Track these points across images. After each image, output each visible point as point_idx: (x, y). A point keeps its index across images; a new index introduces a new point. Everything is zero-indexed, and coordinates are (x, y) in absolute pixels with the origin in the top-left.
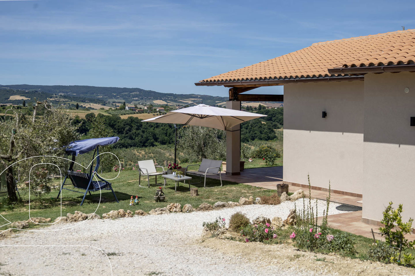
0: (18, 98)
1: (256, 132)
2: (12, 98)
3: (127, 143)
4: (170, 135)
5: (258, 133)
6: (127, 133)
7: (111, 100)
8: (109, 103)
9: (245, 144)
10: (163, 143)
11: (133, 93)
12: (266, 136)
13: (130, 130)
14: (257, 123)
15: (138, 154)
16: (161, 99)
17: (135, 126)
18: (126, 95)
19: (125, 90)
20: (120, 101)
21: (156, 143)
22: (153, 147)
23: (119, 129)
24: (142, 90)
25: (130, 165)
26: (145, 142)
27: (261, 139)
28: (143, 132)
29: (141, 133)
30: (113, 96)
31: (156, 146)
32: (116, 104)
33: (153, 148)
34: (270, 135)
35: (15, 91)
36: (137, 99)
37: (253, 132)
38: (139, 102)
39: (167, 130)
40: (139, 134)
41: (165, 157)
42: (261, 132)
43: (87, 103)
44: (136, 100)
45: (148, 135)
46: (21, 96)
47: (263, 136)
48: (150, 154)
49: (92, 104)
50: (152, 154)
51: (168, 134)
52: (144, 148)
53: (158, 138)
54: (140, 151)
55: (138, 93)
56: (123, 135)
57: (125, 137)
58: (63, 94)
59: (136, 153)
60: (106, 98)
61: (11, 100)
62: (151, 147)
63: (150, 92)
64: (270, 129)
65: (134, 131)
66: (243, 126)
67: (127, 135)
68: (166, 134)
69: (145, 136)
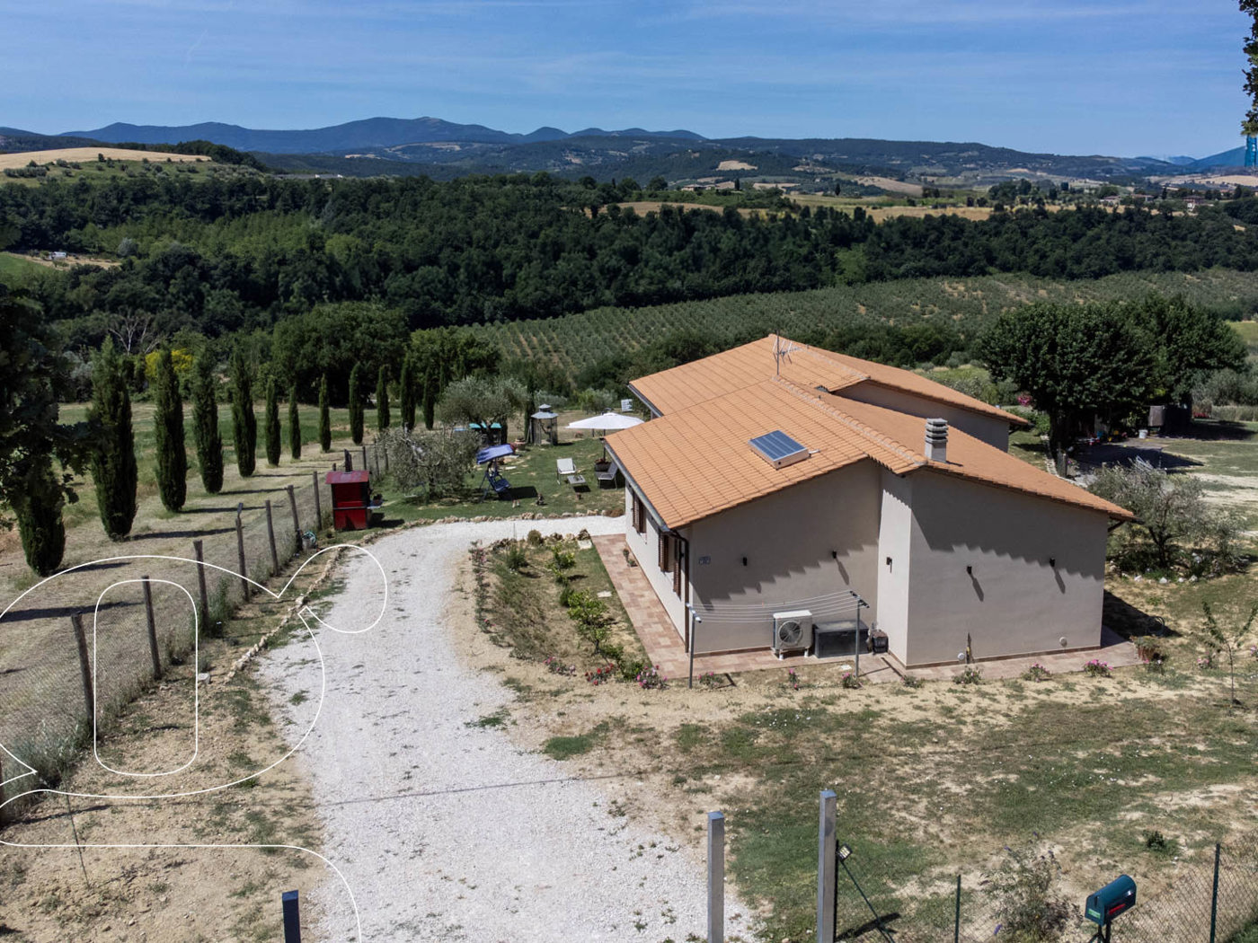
0: (735, 165)
1: (1217, 249)
2: (726, 165)
3: (931, 268)
4: (1022, 251)
5: (1222, 252)
6: (932, 247)
7: (916, 170)
8: (913, 175)
9: (1189, 277)
10: (1005, 268)
11: (965, 155)
12: (1241, 258)
13: (938, 241)
14: (1223, 229)
15: (950, 290)
16: (1024, 167)
17: (948, 233)
18: (949, 158)
19: (949, 146)
20: (937, 171)
21: (991, 269)
22: (984, 276)
23: (915, 238)
24: (986, 147)
25: (932, 312)
26: (967, 267)
27: (1227, 265)
28: (966, 245)
29: (961, 248)
30: (924, 160)
31: (991, 274)
32: (925, 180)
33: (984, 279)
34: (1249, 257)
35: (730, 151)
36: (972, 166)
37: (1211, 249)
38: (976, 172)
39: (1017, 241)
40: (955, 249)
41: (1005, 299)
42: (1229, 251)
43: (868, 176)
44: (972, 169)
45: (975, 251)
46: (741, 161)
47: (1232, 258)
48: (976, 291)
49: (876, 178)
50: (979, 292)
51: (1018, 251)
52: (963, 278)
53: (996, 259)
54: (955, 285)
55: (976, 153)
56: (924, 251)
57: (927, 255)
58: (820, 157)
59: (947, 288)
60: (909, 165)
61: (720, 171)
62: (980, 277)
63: (1003, 151)
64: (1250, 243)
65: (946, 243)
66: (1189, 236)
67: (931, 251)
68: (1014, 249)
69: (968, 253)
